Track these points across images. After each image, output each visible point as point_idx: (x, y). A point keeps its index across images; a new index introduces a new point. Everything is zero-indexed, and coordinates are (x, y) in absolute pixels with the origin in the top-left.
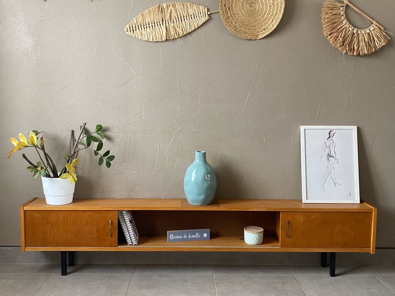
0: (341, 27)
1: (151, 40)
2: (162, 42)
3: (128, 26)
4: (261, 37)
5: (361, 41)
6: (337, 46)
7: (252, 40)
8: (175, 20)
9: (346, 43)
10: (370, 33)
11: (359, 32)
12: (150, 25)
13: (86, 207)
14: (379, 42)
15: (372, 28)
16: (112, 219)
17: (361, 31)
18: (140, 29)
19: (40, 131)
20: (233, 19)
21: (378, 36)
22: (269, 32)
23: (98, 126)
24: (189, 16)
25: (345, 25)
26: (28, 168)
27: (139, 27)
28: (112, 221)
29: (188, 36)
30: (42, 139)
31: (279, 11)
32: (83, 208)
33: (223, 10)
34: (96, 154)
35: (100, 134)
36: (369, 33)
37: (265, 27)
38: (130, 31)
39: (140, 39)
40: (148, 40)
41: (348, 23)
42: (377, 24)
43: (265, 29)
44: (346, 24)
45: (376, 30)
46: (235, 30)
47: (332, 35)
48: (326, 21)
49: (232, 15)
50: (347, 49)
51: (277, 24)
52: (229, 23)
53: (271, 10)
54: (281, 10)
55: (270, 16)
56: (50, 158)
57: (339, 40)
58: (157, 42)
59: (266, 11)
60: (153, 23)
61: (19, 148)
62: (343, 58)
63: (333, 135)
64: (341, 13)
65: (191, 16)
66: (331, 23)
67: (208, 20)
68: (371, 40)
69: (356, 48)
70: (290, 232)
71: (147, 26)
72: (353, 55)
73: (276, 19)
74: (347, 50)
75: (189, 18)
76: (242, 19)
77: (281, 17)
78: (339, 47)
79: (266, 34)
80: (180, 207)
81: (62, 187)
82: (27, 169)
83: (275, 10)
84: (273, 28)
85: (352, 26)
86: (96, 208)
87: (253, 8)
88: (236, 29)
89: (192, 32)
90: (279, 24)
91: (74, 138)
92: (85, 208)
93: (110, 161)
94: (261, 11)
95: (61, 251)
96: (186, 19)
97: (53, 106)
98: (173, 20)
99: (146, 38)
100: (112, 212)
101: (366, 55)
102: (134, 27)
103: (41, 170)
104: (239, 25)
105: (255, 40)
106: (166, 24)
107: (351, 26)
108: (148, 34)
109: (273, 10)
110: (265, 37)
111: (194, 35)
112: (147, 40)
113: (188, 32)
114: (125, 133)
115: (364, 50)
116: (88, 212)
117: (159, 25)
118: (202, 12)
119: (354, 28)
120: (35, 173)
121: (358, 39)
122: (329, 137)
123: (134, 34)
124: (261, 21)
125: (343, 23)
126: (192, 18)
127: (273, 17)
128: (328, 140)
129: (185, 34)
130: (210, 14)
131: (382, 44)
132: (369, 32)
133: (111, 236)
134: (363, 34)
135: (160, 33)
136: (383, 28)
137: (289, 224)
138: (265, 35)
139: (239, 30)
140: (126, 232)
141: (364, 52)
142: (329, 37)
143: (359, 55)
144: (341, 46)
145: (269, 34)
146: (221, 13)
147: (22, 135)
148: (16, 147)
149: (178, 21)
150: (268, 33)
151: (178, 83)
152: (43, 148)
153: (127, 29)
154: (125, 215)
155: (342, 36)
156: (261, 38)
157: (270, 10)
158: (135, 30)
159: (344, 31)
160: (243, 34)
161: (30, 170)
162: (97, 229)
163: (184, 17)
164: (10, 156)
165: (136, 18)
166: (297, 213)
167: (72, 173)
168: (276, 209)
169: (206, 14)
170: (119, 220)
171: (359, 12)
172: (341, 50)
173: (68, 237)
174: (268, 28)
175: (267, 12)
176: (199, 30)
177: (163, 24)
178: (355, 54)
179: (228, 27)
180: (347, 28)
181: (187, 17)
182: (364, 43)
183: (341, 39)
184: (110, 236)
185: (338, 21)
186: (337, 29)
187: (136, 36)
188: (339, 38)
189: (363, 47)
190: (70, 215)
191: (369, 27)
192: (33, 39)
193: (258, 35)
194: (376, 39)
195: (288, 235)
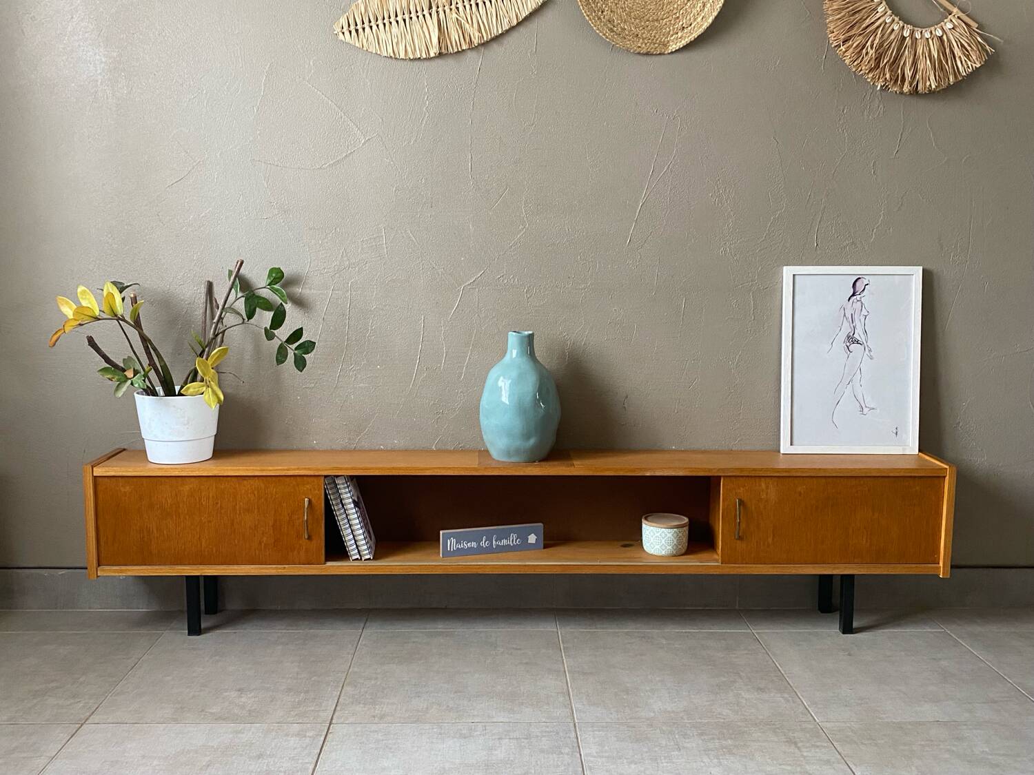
0: (872, 21)
1: (402, 56)
2: (429, 59)
3: (343, 21)
4: (674, 46)
5: (921, 57)
6: (861, 70)
7: (652, 55)
8: (460, 5)
9: (883, 61)
10: (945, 37)
11: (918, 35)
12: (399, 19)
13: (248, 468)
14: (965, 60)
15: (949, 26)
16: (310, 497)
17: (921, 32)
18: (374, 27)
19: (129, 284)
21: (962, 45)
22: (695, 35)
23: (272, 271)
25: (882, 16)
26: (101, 370)
27: (370, 22)
28: (310, 501)
29: (495, 46)
30: (134, 300)
32: (239, 470)
34: (270, 336)
35: (277, 290)
36: (942, 36)
37: (684, 21)
38: (350, 32)
39: (374, 52)
40: (395, 55)
41: (889, 12)
42: (960, 14)
43: (686, 26)
44: (885, 13)
45: (958, 30)
46: (612, 30)
47: (850, 42)
48: (835, 7)
50: (888, 76)
51: (715, 14)
52: (595, 12)
56: (155, 350)
57: (867, 53)
58: (415, 59)
60: (406, 13)
61: (78, 323)
62: (877, 101)
63: (864, 290)
66: (849, 12)
67: (544, 5)
68: (945, 54)
69: (908, 73)
70: (743, 525)
71: (392, 20)
72: (902, 93)
74: (886, 79)
78: (867, 72)
79: (686, 40)
80: (476, 466)
81: (186, 419)
82: (100, 373)
84: (706, 25)
85: (900, 20)
86: (271, 470)
88: (614, 26)
89: (502, 34)
90: (719, 13)
91: (214, 302)
92: (244, 470)
93: (305, 356)
95: (186, 576)
96: (488, 3)
97: (160, 220)
98: (457, 3)
99: (390, 50)
100: (310, 479)
101: (934, 92)
102: (359, 22)
103: (134, 376)
104: (621, 17)
105: (660, 54)
106: (438, 15)
107: (897, 19)
108: (395, 41)
110: (683, 47)
111: (507, 41)
112: (392, 55)
113: (493, 36)
115: (929, 79)
116: (251, 481)
117: (421, 17)
119: (905, 25)
120: (119, 384)
121: (913, 52)
122: (854, 295)
123: (360, 40)
124: (675, 6)
125: (877, 12)
128: (849, 300)
129: (485, 39)
131: (974, 65)
132: (941, 34)
133: (310, 538)
134: (927, 39)
135: (425, 36)
136: (977, 26)
137: (741, 507)
138: (684, 43)
139: (620, 29)
140: (346, 529)
141: (928, 84)
142: (842, 47)
143: (915, 92)
144: (871, 70)
145: (695, 39)
147: (84, 291)
148: (69, 320)
150: (692, 38)
151: (470, 164)
152: (137, 324)
153: (343, 28)
154: (342, 486)
155: (875, 45)
156: (674, 50)
158: (361, 31)
159: (879, 33)
160: (629, 40)
161: (108, 376)
162: (275, 521)
164: (56, 341)
166: (763, 479)
167: (212, 383)
168: (710, 470)
170: (327, 501)
172: (873, 79)
173: (204, 541)
174: (693, 26)
176: (522, 29)
177: (430, 14)
178: (907, 90)
179: (593, 23)
180: (888, 25)
182: (928, 62)
183: (871, 52)
184: (306, 537)
185: (865, 6)
186: (863, 27)
187: (365, 44)
188: (867, 48)
189: (926, 72)
190: (208, 488)
191: (942, 23)
192: (106, 53)
193: (668, 41)
194: (957, 51)
195: (739, 533)
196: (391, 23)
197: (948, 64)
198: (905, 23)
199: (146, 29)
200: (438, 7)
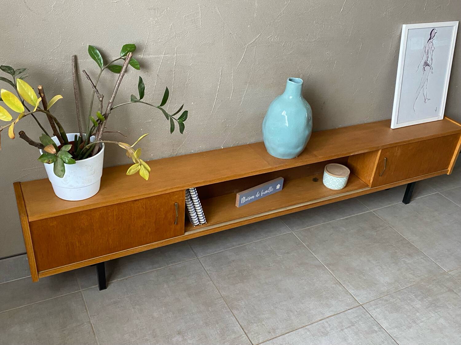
16: (178, 202)
63: (435, 36)
80: (270, 167)
93: (184, 122)
100: (178, 193)
114: (168, 54)
122: (430, 39)
128: (428, 42)
133: (177, 224)
161: (46, 161)
162: (156, 219)
166: (397, 147)
173: (110, 241)
190: (113, 211)
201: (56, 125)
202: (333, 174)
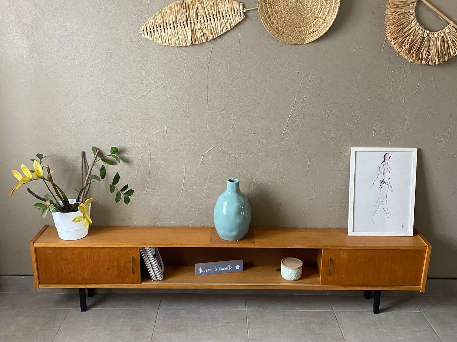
0: (409, 29)
1: (173, 45)
2: (187, 47)
3: (144, 27)
4: (309, 40)
5: (432, 47)
6: (401, 53)
8: (202, 20)
9: (412, 51)
10: (445, 37)
11: (431, 36)
12: (172, 26)
13: (104, 244)
14: (454, 49)
15: (448, 31)
16: (133, 256)
17: (433, 34)
18: (159, 31)
20: (275, 19)
21: (453, 41)
22: (319, 36)
23: (112, 148)
24: (220, 14)
25: (414, 26)
27: (157, 28)
28: (133, 258)
29: (219, 40)
30: (48, 169)
31: (332, 9)
32: (100, 244)
33: (262, 8)
34: (112, 188)
35: (115, 156)
38: (147, 33)
39: (159, 43)
40: (170, 45)
41: (418, 24)
42: (453, 24)
43: (315, 31)
44: (416, 25)
45: (452, 33)
46: (277, 33)
47: (397, 41)
49: (274, 13)
50: (414, 58)
51: (330, 26)
52: (269, 24)
53: (323, 8)
54: (335, 8)
55: (321, 15)
58: (180, 47)
59: (316, 8)
60: (175, 23)
61: (24, 182)
62: (408, 67)
63: (389, 158)
64: (411, 12)
65: (223, 14)
66: (397, 25)
67: (244, 19)
68: (444, 46)
69: (425, 57)
70: (332, 270)
71: (168, 27)
72: (421, 65)
73: (328, 19)
75: (220, 17)
76: (286, 17)
77: (335, 17)
78: (404, 55)
79: (315, 38)
80: (209, 243)
82: (34, 206)
83: (328, 8)
84: (325, 31)
85: (423, 28)
86: (115, 245)
87: (300, 4)
89: (223, 34)
90: (332, 26)
92: (102, 245)
93: (129, 197)
94: (310, 7)
95: (79, 288)
96: (216, 19)
97: (58, 123)
98: (200, 19)
99: (167, 42)
100: (133, 248)
101: (437, 65)
102: (152, 28)
103: (50, 205)
104: (282, 26)
105: (301, 44)
106: (191, 24)
107: (421, 28)
108: (170, 38)
109: (325, 7)
110: (313, 41)
111: (225, 38)
112: (168, 45)
113: (218, 35)
114: (145, 155)
115: (435, 58)
116: (106, 249)
117: (182, 25)
118: (236, 10)
119: (425, 31)
120: (43, 211)
121: (428, 45)
122: (384, 161)
123: (152, 37)
124: (310, 20)
125: (412, 24)
126: (223, 16)
127: (325, 17)
128: (382, 164)
129: (214, 37)
130: (246, 11)
132: (443, 35)
133: (133, 273)
134: (436, 38)
135: (185, 36)
137: (331, 262)
138: (314, 39)
139: (281, 32)
140: (150, 268)
141: (434, 61)
142: (392, 42)
143: (427, 64)
144: (406, 54)
145: (319, 38)
146: (260, 11)
147: (24, 167)
148: (19, 181)
149: (206, 20)
150: (318, 37)
151: (207, 97)
153: (143, 31)
154: (148, 250)
155: (409, 42)
156: (308, 42)
157: (321, 7)
158: (152, 32)
159: (412, 35)
160: (286, 38)
161: (38, 208)
162: (118, 266)
163: (214, 16)
165: (153, 16)
166: (342, 250)
167: (86, 215)
168: (317, 246)
169: (241, 11)
170: (141, 256)
171: (433, 9)
172: (407, 58)
173: (86, 274)
174: (318, 31)
175: (318, 9)
176: (233, 31)
177: (187, 24)
178: (424, 64)
179: (268, 30)
180: (416, 31)
181: (217, 15)
182: (435, 50)
183: (407, 46)
184: (132, 273)
185: (405, 21)
186: (404, 32)
187: (155, 39)
188: (405, 43)
189: (434, 55)
190: (87, 252)
191: (444, 29)
192: (27, 42)
193: (306, 38)
194: (451, 44)
195: (329, 272)
196: (167, 28)
197: (445, 51)
198: (425, 29)
199: (46, 31)
200: (191, 21)
201: (58, 189)
202: (287, 266)
